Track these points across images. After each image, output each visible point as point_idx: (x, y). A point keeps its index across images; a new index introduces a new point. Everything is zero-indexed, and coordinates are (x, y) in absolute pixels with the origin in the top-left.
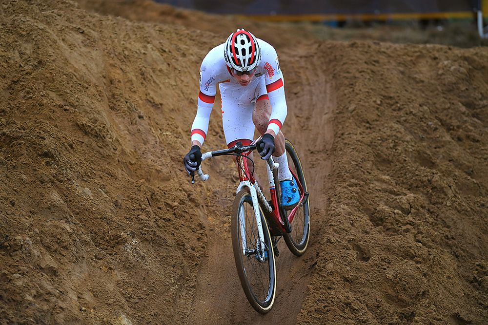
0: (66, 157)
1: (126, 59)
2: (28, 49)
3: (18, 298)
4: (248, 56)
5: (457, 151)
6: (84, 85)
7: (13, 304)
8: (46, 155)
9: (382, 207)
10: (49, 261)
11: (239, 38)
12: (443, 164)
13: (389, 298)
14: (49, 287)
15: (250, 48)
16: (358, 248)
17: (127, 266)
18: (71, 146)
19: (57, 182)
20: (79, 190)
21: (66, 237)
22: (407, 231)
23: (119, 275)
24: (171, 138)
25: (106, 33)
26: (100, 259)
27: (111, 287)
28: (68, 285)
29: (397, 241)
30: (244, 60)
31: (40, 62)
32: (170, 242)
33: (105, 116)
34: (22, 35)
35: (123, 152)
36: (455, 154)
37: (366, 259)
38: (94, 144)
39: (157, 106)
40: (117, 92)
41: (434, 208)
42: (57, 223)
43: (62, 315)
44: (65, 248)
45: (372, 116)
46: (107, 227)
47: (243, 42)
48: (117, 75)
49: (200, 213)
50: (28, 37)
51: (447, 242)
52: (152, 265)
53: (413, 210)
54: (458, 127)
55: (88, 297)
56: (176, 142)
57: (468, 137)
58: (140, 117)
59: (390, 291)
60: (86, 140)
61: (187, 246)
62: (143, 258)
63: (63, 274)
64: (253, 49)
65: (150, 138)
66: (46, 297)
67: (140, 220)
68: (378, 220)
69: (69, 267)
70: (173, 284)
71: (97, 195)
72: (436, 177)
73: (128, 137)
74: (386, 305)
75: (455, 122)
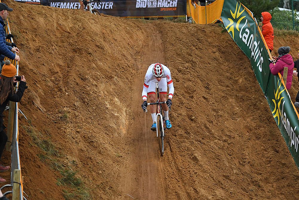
0: (94, 54)
1: (106, 27)
2: (80, 24)
3: (89, 93)
4: (160, 72)
5: (197, 52)
6: (96, 34)
7: (87, 94)
8: (90, 54)
9: (180, 67)
10: (95, 83)
11: (157, 66)
12: (194, 55)
13: (186, 92)
14: (96, 90)
15: (160, 69)
16: (176, 79)
17: (115, 84)
18: (95, 51)
19: (93, 61)
20: (99, 63)
21: (98, 76)
22: (188, 74)
23: (113, 86)
24: (121, 49)
25: (100, 20)
26: (108, 82)
27: (111, 90)
28: (100, 89)
29: (186, 76)
30: (158, 73)
31: (84, 28)
32: (125, 78)
33: (103, 43)
34: (78, 21)
35: (109, 53)
36: (197, 53)
37: (178, 82)
38: (101, 51)
39: (116, 40)
40: (105, 36)
41: (193, 68)
42: (96, 72)
43: (100, 98)
44: (98, 79)
45: (173, 43)
46: (108, 74)
47: (158, 67)
48: (104, 31)
49: (131, 69)
50: (80, 21)
51: (198, 77)
52: (121, 83)
53: (188, 68)
54: (196, 45)
55: (106, 92)
56: (122, 50)
57: (199, 48)
58: (112, 43)
59: (186, 90)
60: (99, 49)
61: (129, 79)
62: (119, 82)
63: (99, 86)
64: (161, 70)
65: (115, 49)
66: (96, 93)
67: (116, 71)
68: (180, 71)
69: (100, 84)
70: (127, 89)
71: (104, 65)
72: (194, 59)
73: (110, 49)
74: (185, 94)
75: (195, 44)
